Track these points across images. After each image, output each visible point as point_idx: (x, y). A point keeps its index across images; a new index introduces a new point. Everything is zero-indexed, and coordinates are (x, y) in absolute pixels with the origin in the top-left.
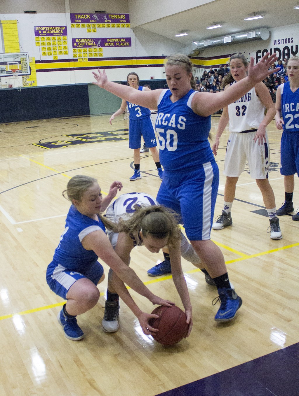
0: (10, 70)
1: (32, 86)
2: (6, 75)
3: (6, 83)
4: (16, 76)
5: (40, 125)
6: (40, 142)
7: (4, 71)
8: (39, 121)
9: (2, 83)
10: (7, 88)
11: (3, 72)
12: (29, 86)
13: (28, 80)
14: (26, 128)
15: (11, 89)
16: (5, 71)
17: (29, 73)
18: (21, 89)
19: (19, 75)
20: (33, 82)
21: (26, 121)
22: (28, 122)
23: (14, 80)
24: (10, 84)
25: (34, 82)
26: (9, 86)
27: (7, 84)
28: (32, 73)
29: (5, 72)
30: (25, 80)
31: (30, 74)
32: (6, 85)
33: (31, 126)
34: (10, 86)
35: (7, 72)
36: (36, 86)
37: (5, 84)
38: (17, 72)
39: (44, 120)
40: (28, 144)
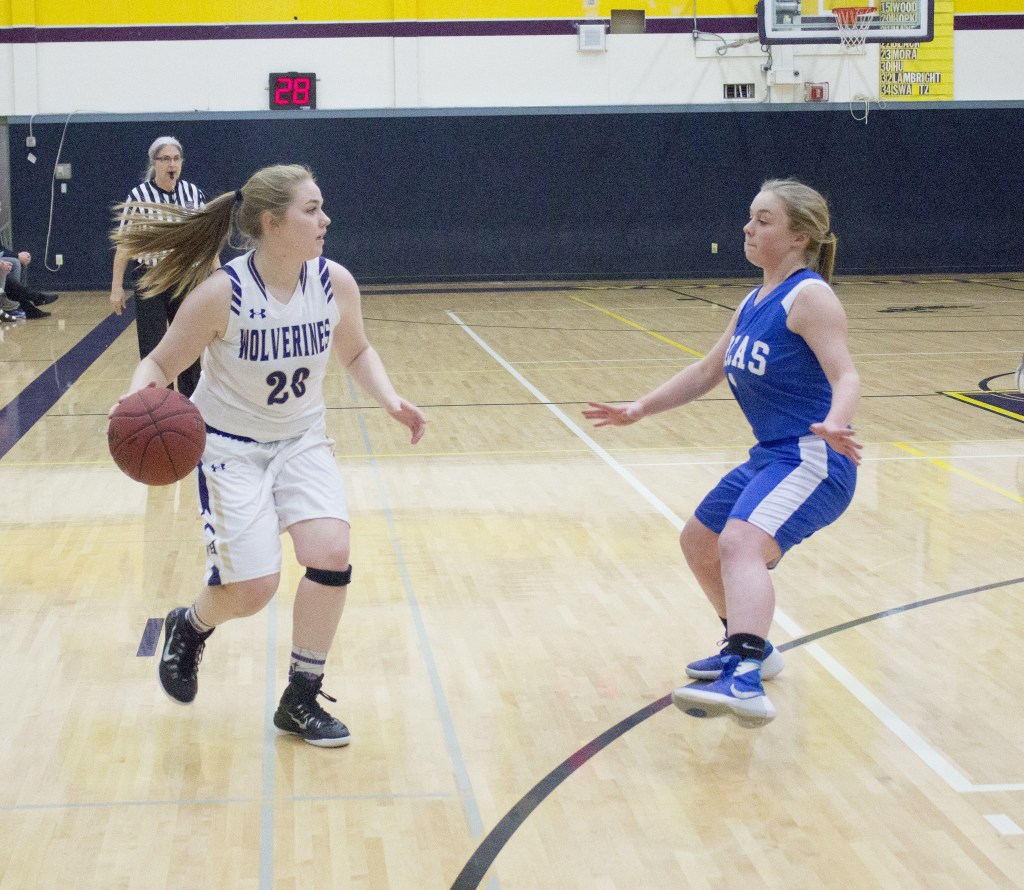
0: (829, 14)
1: (923, 99)
2: (798, 34)
3: (796, 74)
4: (851, 42)
5: (959, 300)
6: (983, 385)
7: (793, 13)
8: (948, 280)
9: (774, 74)
10: (800, 99)
11: (787, 18)
12: (912, 97)
13: (907, 66)
14: (890, 311)
15: (821, 108)
16: (798, 14)
17: (923, 32)
18: (871, 112)
19: (869, 40)
20: (932, 78)
21: (880, 278)
22: (895, 280)
23: (837, 62)
24: (817, 81)
25: (938, 79)
26: (808, 93)
27: (800, 80)
28: (937, 31)
29: (797, 20)
30: (893, 67)
31: (929, 37)
32: (795, 86)
33: (916, 304)
34: (814, 92)
35: (804, 20)
36: (949, 99)
37: (792, 80)
38: (862, 23)
39: (975, 278)
40: (926, 390)
